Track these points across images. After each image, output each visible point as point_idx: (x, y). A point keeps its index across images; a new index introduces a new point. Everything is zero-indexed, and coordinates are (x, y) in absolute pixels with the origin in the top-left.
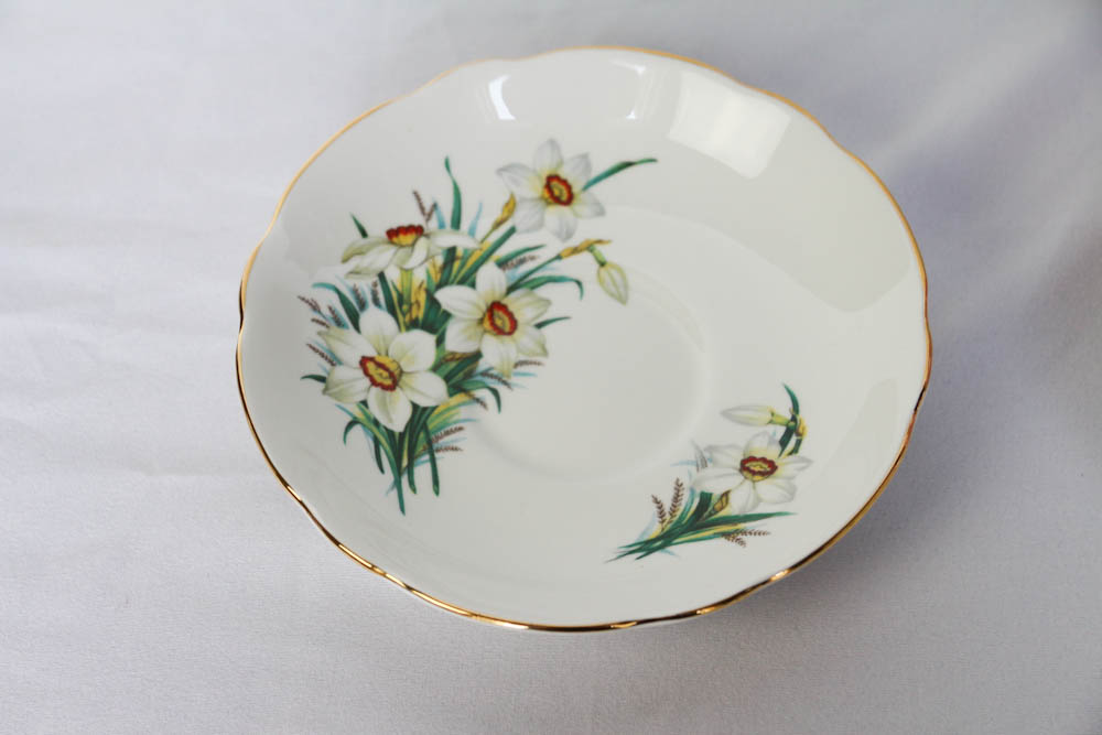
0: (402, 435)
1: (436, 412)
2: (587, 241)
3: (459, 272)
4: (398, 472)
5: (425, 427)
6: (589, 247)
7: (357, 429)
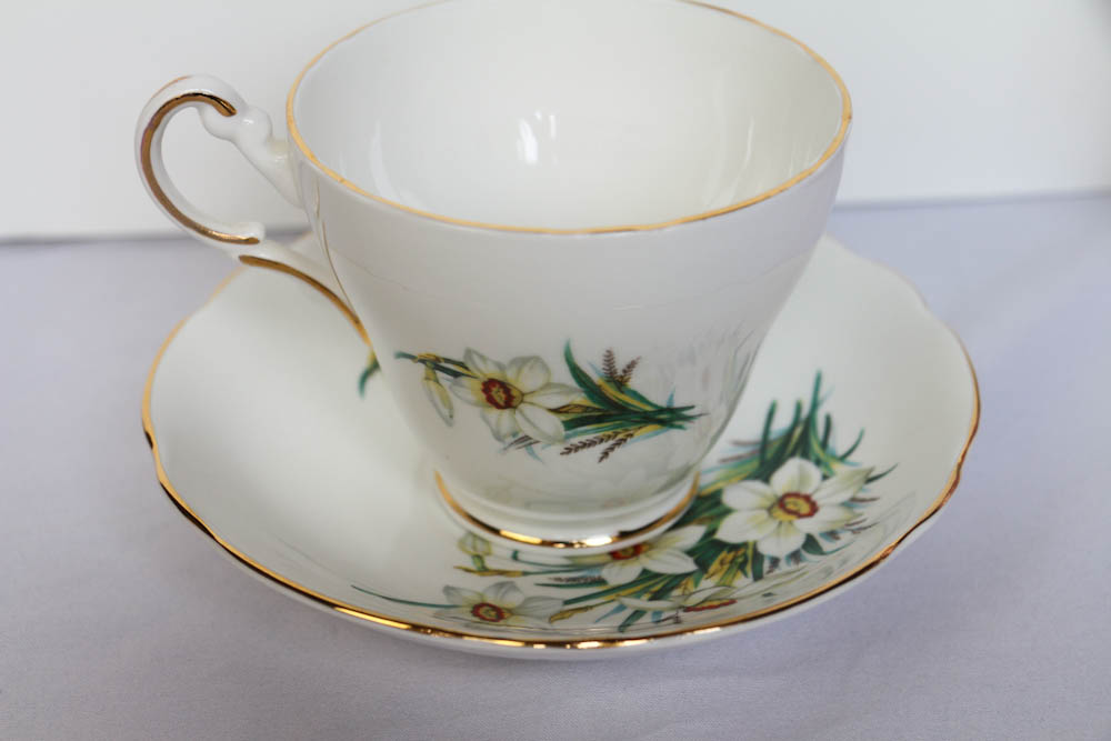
0: (793, 454)
1: (742, 476)
2: (484, 575)
3: (657, 583)
4: (810, 422)
5: (763, 463)
6: (484, 571)
7: (841, 451)
